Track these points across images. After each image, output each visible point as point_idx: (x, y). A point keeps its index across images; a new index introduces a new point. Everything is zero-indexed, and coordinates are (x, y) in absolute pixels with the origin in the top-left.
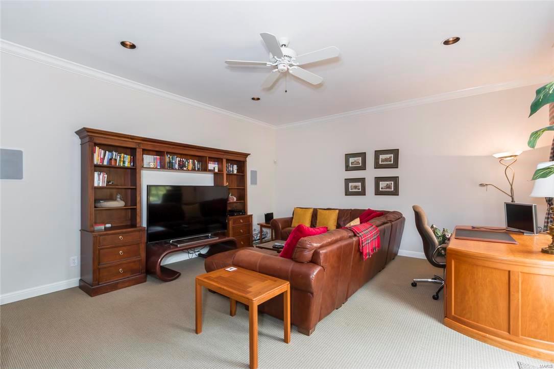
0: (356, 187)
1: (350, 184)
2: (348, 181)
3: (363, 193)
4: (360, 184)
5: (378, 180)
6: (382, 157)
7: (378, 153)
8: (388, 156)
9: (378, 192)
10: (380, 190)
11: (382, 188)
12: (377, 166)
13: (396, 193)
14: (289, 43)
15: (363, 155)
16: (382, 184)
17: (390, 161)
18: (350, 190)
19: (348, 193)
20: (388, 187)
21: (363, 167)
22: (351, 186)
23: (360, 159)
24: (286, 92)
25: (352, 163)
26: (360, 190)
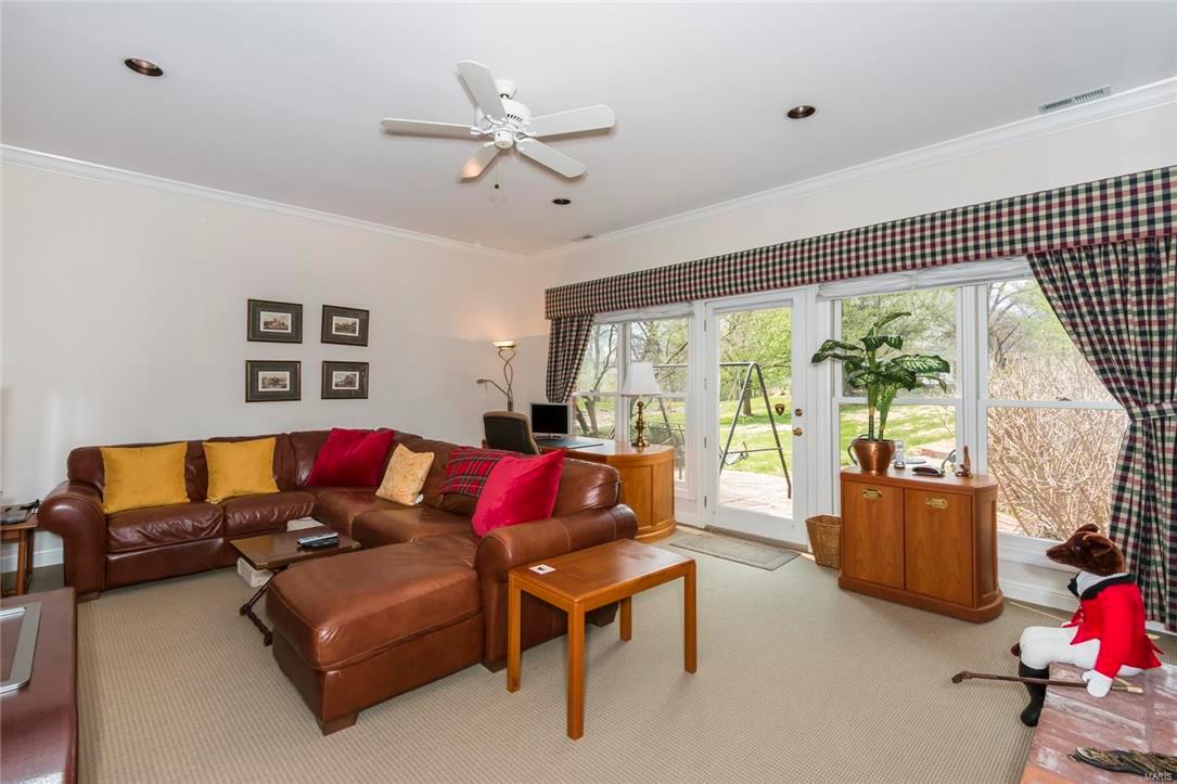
0: (275, 382)
1: (261, 375)
2: (254, 367)
3: (294, 395)
4: (287, 375)
5: (329, 367)
6: (337, 320)
7: (329, 312)
8: (349, 321)
9: (328, 393)
10: (334, 388)
11: (336, 385)
12: (327, 338)
13: (362, 394)
14: (515, 92)
15: (296, 310)
16: (338, 377)
17: (354, 331)
18: (260, 389)
19: (253, 395)
20: (350, 382)
21: (295, 337)
22: (263, 380)
23: (287, 318)
24: (497, 187)
25: (266, 324)
26: (288, 389)
